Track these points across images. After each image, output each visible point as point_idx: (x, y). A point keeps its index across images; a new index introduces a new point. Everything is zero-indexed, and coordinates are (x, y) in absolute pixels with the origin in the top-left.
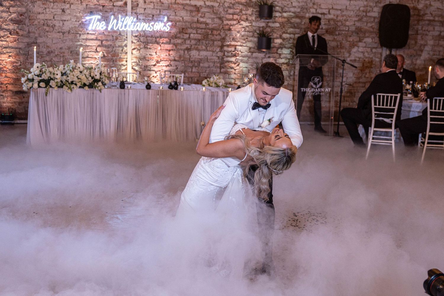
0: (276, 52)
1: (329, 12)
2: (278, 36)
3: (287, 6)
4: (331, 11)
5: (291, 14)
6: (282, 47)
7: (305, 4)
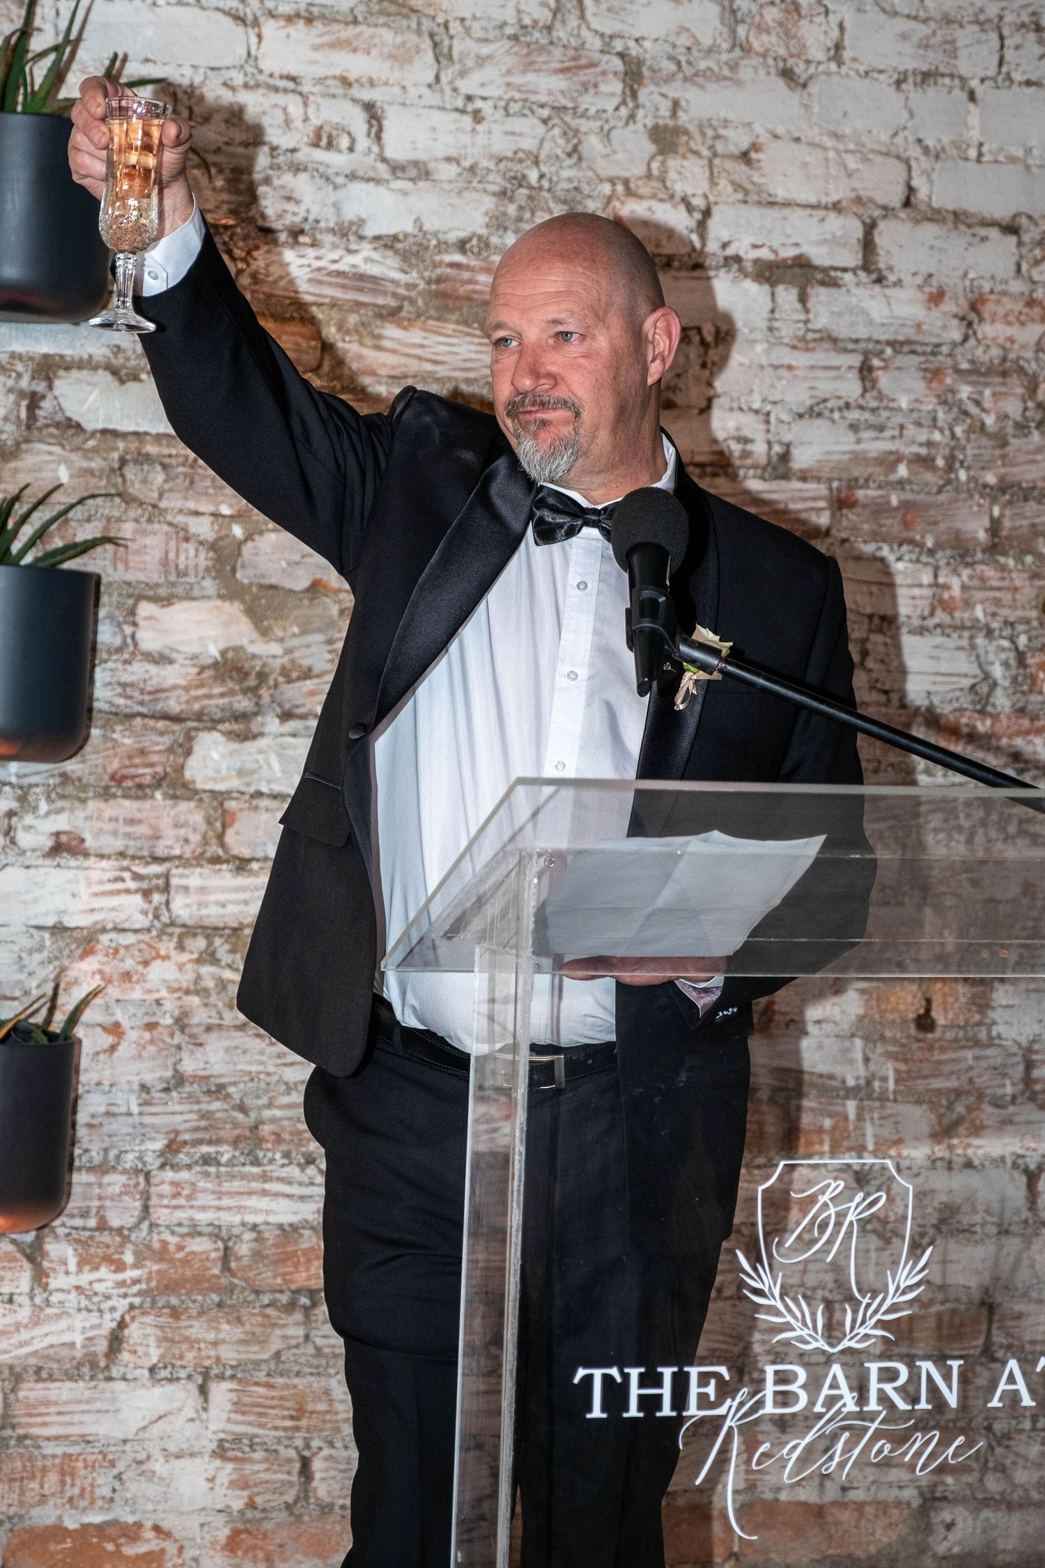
0: (158, 782)
1: (868, 245)
2: (193, 557)
3: (307, 154)
4: (889, 235)
5: (365, 259)
6: (243, 703)
7: (556, 144)
